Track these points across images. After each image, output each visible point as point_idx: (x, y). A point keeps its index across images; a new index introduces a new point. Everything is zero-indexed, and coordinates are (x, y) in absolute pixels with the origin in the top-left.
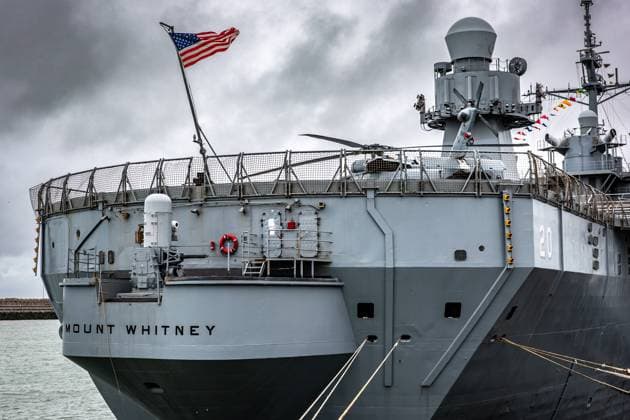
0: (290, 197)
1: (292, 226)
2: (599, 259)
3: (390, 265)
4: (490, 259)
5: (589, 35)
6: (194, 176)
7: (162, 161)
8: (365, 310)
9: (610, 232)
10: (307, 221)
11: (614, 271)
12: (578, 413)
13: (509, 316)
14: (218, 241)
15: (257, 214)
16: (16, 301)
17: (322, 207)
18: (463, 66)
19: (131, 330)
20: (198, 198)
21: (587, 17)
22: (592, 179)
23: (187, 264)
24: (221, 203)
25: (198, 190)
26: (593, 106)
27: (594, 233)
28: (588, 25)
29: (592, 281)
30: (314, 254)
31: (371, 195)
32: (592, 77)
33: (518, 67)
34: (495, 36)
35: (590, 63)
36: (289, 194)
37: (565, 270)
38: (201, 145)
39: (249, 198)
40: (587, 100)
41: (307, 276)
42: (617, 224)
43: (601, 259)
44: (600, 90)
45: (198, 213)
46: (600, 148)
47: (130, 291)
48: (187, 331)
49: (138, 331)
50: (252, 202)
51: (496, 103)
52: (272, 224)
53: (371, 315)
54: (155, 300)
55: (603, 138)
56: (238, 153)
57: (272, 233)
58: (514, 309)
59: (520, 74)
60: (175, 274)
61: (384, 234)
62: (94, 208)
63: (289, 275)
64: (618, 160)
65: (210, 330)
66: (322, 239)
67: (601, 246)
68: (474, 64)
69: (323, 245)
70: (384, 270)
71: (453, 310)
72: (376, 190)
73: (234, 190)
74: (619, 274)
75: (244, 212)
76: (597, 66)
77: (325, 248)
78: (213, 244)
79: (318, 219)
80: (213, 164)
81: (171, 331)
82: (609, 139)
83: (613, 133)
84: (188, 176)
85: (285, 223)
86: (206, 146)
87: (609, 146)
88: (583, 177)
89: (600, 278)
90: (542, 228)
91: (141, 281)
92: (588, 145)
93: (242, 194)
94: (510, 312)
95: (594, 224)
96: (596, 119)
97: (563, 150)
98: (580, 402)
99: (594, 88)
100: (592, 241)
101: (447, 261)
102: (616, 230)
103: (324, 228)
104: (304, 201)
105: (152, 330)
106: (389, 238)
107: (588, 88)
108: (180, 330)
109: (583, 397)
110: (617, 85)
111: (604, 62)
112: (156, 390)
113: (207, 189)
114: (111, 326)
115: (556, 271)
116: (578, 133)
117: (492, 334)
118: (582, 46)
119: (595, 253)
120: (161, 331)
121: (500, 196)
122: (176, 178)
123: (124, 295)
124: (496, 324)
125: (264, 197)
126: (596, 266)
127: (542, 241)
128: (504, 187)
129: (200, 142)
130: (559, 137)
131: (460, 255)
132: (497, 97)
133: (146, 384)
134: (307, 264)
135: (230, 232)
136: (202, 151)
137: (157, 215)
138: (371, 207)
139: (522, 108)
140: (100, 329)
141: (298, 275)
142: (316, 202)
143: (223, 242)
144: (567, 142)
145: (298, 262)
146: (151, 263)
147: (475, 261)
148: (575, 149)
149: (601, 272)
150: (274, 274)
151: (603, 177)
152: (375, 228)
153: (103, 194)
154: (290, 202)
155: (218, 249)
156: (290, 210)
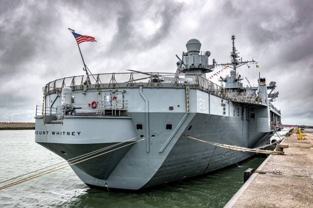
0: (114, 88)
1: (115, 98)
2: (226, 111)
3: (147, 111)
4: (181, 110)
5: (234, 48)
6: (84, 81)
7: (74, 77)
8: (139, 127)
9: (231, 103)
10: (119, 96)
11: (231, 115)
12: (220, 159)
13: (189, 129)
14: (91, 103)
15: (103, 94)
16: (14, 123)
17: (125, 92)
18: (191, 53)
19: (53, 133)
20: (85, 89)
21: (233, 43)
22: (233, 89)
23: (77, 111)
24: (92, 90)
25: (85, 86)
26: (235, 68)
27: (224, 103)
28: (233, 45)
29: (223, 118)
30: (121, 108)
31: (141, 88)
32: (235, 60)
33: (208, 54)
34: (201, 44)
35: (234, 56)
36: (114, 87)
37: (211, 114)
38: (87, 71)
39: (101, 89)
40: (233, 67)
41: (117, 115)
42: (233, 100)
43: (227, 111)
44: (237, 64)
45: (85, 94)
46: (236, 80)
47: (56, 120)
48: (71, 134)
49: (56, 133)
50: (102, 90)
51: (200, 65)
52: (108, 98)
53: (141, 129)
54: (61, 123)
55: (237, 78)
56: (97, 74)
57: (108, 101)
58: (191, 126)
59: (209, 56)
60: (71, 114)
61: (145, 101)
62: (55, 93)
63: (110, 114)
64: (241, 84)
65: (79, 133)
66: (124, 102)
67: (227, 107)
68: (194, 53)
69: (125, 104)
70: (145, 113)
71: (169, 127)
72: (143, 86)
73: (96, 86)
74: (234, 116)
75: (99, 93)
76: (236, 57)
77: (125, 106)
78: (89, 104)
79: (123, 96)
80: (91, 77)
81: (66, 134)
82: (239, 78)
83: (240, 76)
84: (82, 82)
85: (112, 97)
86: (88, 72)
87: (239, 80)
88: (231, 89)
89: (226, 117)
90: (201, 100)
91: (59, 116)
92: (232, 80)
93: (99, 88)
94: (190, 128)
95: (224, 100)
96: (235, 72)
97: (225, 81)
98: (221, 156)
99: (235, 64)
100: (223, 105)
101: (167, 110)
102: (233, 102)
103: (125, 99)
104: (119, 90)
105: (60, 133)
106: (147, 103)
107: (233, 63)
108: (68, 133)
109: (221, 154)
110: (242, 62)
111: (238, 56)
112: (65, 154)
113: (88, 86)
114: (47, 132)
115: (207, 114)
116: (230, 76)
117: (183, 135)
118: (232, 51)
119: (224, 109)
120: (62, 133)
121: (185, 88)
122: (78, 83)
123: (53, 121)
124: (184, 131)
125: (106, 88)
126: (224, 113)
127: (201, 104)
128: (187, 85)
129: (86, 70)
130: (224, 77)
131: (171, 108)
132: (201, 62)
133: (61, 152)
134: (118, 111)
135: (95, 101)
136: (87, 73)
137: (65, 94)
138: (141, 92)
139: (208, 66)
140: (44, 133)
141: (114, 115)
142: (122, 90)
143: (93, 104)
144: (226, 78)
145: (114, 110)
146: (62, 110)
147: (176, 110)
148: (229, 81)
149: (227, 115)
150: (106, 114)
151: (237, 89)
152: (142, 99)
153: (58, 88)
154: (114, 90)
155: (91, 106)
156: (114, 93)
